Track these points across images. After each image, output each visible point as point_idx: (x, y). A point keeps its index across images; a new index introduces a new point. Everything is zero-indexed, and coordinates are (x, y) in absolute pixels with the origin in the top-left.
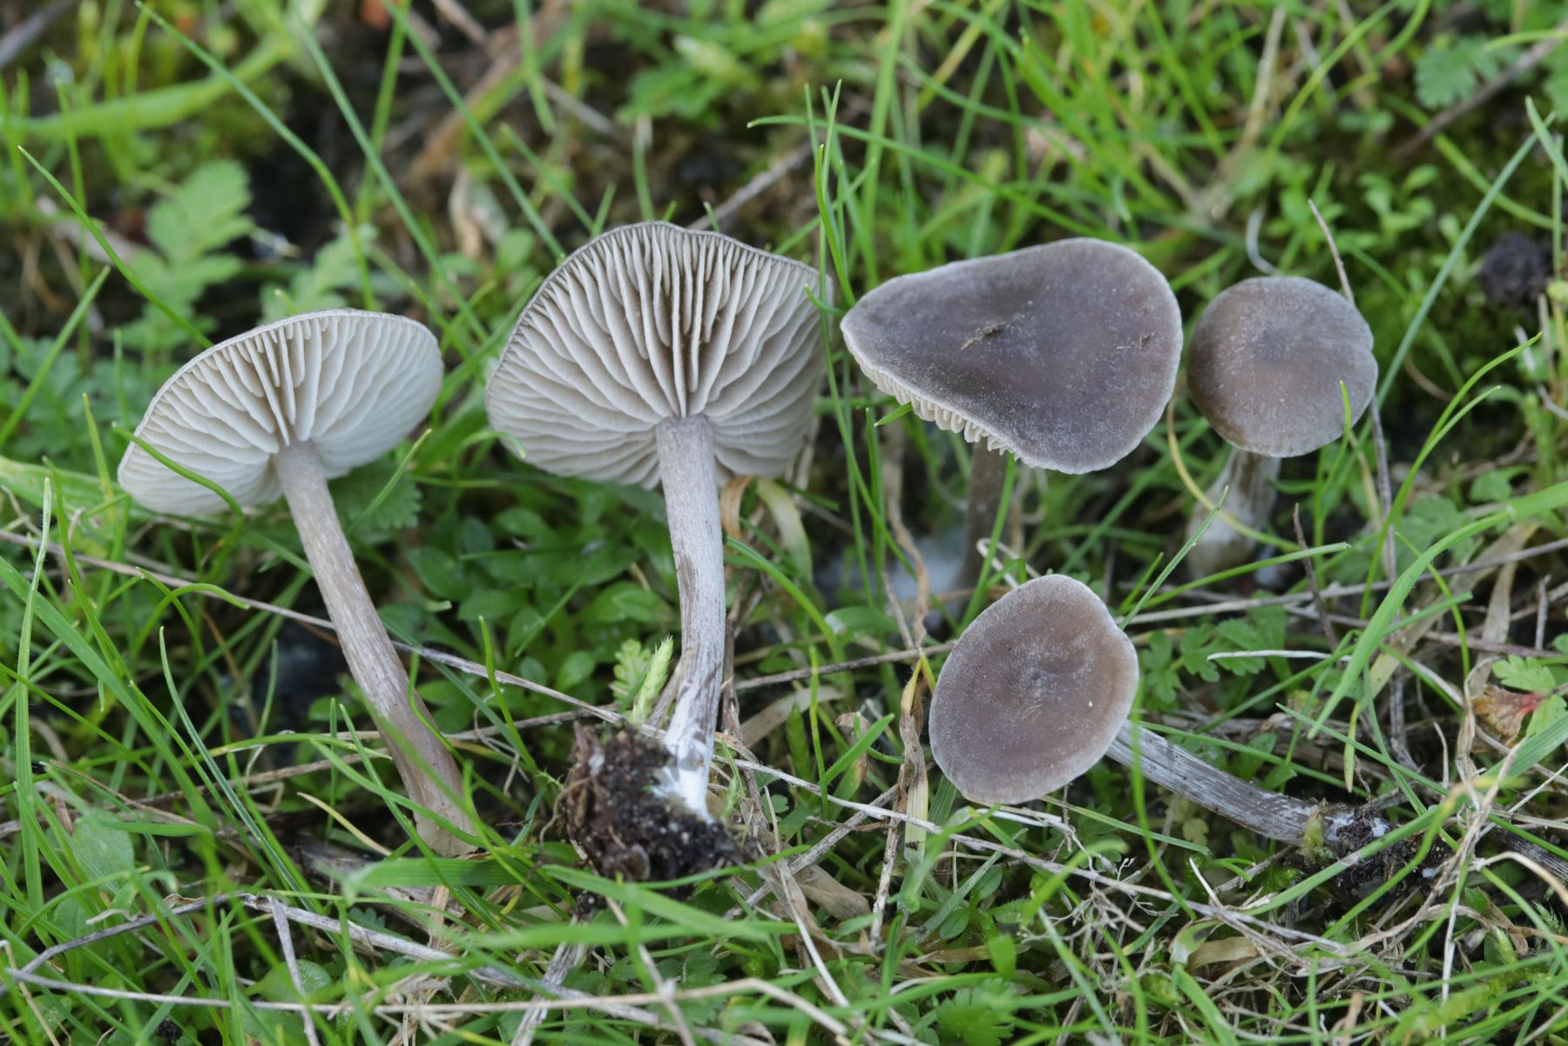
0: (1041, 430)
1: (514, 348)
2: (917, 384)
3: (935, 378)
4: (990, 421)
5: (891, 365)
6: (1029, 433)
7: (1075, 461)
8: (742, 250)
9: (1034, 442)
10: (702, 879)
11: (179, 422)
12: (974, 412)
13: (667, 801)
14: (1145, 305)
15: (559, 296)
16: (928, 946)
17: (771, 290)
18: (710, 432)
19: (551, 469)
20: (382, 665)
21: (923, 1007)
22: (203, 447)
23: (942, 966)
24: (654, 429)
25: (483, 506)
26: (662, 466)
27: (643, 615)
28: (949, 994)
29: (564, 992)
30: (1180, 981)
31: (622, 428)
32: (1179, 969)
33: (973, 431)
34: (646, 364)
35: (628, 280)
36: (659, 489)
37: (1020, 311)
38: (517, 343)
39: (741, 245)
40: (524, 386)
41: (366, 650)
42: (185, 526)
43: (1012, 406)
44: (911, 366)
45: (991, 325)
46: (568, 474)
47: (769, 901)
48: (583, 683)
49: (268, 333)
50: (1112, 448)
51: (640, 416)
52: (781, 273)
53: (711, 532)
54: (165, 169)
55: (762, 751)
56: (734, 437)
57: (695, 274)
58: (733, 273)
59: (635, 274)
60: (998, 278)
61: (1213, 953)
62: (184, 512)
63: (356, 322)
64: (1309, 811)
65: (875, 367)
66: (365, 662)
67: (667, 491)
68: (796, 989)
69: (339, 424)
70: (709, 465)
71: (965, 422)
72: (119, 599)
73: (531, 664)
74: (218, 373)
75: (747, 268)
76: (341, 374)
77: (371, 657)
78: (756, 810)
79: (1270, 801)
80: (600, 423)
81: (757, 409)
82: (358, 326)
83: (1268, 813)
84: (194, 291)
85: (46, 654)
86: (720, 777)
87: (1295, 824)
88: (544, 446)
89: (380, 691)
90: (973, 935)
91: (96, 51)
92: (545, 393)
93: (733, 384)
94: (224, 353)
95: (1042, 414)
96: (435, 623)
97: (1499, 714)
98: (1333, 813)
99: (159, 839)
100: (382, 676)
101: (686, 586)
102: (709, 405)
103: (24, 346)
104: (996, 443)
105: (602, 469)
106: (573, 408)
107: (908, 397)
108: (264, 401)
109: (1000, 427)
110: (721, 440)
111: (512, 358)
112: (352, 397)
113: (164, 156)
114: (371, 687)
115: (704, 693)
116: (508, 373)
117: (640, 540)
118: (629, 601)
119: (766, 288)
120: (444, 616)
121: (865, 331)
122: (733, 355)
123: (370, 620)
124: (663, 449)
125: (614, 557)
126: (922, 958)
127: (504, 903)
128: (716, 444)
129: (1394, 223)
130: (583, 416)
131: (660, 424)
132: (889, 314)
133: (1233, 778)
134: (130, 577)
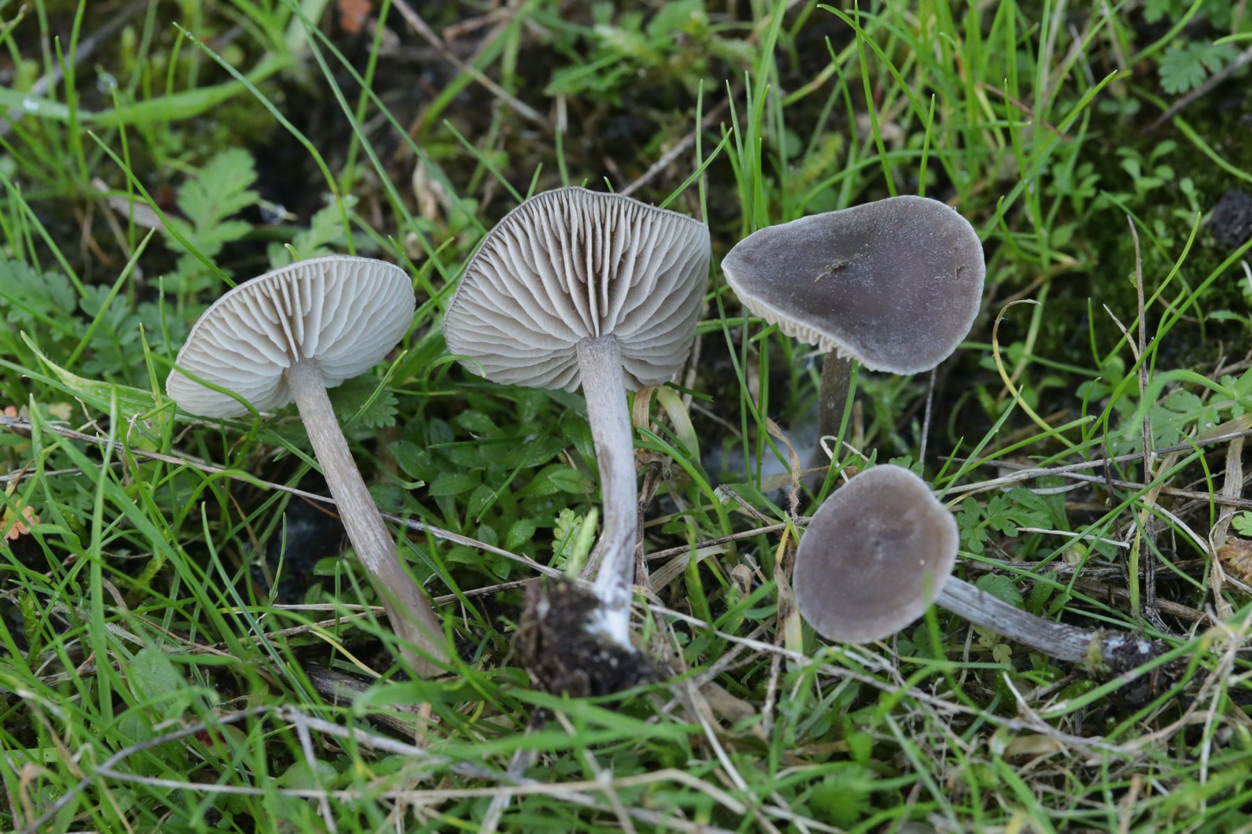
0: (878, 341)
1: (465, 288)
2: (783, 308)
3: (796, 303)
4: (839, 335)
5: (761, 294)
6: (868, 344)
7: (905, 365)
8: (639, 207)
9: (873, 351)
10: (627, 695)
11: (214, 344)
12: (827, 329)
13: (598, 636)
14: (956, 244)
15: (499, 247)
16: (801, 742)
17: (662, 237)
18: (618, 348)
19: (495, 379)
20: (372, 530)
21: (799, 789)
22: (233, 363)
23: (812, 757)
24: (575, 346)
25: (444, 410)
26: (582, 375)
27: (572, 489)
28: (820, 779)
29: (522, 781)
30: (999, 769)
31: (549, 347)
32: (997, 759)
33: (826, 343)
34: (568, 297)
35: (552, 232)
36: (580, 391)
37: (859, 251)
38: (467, 284)
39: (639, 203)
40: (473, 317)
41: (360, 518)
42: (216, 426)
43: (856, 323)
44: (776, 294)
45: (838, 263)
46: (508, 383)
47: (678, 710)
48: (526, 544)
49: (283, 274)
50: (933, 354)
51: (564, 337)
52: (670, 224)
53: (622, 425)
54: (189, 155)
55: (666, 596)
56: (637, 351)
57: (603, 226)
58: (633, 225)
59: (557, 228)
60: (841, 227)
61: (1021, 747)
62: (216, 416)
63: (351, 265)
64: (1089, 637)
65: (749, 296)
66: (359, 527)
67: (587, 395)
68: (703, 777)
69: (337, 344)
70: (619, 372)
71: (820, 337)
72: (167, 483)
73: (485, 529)
74: (245, 306)
75: (643, 220)
76: (339, 306)
77: (364, 524)
78: (665, 642)
79: (1059, 630)
80: (533, 344)
81: (654, 329)
82: (352, 268)
83: (1058, 640)
84: (216, 249)
85: (110, 527)
86: (637, 618)
87: (1079, 649)
88: (490, 362)
89: (371, 550)
90: (836, 733)
91: (135, 66)
92: (491, 322)
93: (635, 310)
94: (250, 290)
95: (878, 329)
96: (410, 498)
97: (1239, 558)
98: (1108, 637)
99: (201, 667)
100: (372, 539)
101: (605, 467)
102: (617, 327)
103: (86, 291)
104: (844, 352)
105: (537, 379)
106: (512, 333)
107: (775, 318)
108: (280, 327)
109: (847, 339)
110: (626, 353)
111: (463, 296)
112: (347, 324)
113: (187, 146)
114: (364, 547)
115: (623, 551)
116: (461, 308)
117: (567, 432)
118: (561, 478)
119: (659, 235)
120: (416, 493)
121: (740, 269)
122: (634, 288)
123: (363, 496)
124: (583, 363)
125: (548, 446)
126: (799, 751)
127: (471, 714)
128: (623, 357)
129: (1144, 184)
130: (520, 339)
131: (579, 342)
132: (758, 256)
133: (1030, 614)
134: (176, 466)
